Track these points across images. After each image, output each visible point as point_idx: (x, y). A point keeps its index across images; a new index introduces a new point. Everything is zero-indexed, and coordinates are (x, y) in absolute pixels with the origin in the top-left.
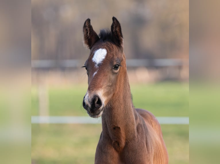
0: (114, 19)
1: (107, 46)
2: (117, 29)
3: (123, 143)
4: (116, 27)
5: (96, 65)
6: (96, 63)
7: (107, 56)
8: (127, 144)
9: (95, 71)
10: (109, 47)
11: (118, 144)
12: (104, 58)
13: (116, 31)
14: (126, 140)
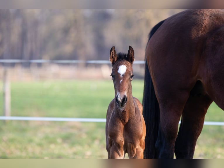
0: (130, 47)
1: (126, 63)
2: (132, 54)
3: (127, 120)
4: (131, 52)
5: (121, 75)
6: (120, 74)
7: (127, 70)
8: (129, 120)
9: (121, 80)
10: (127, 64)
11: (125, 121)
12: (125, 71)
13: (131, 55)
14: (129, 118)
